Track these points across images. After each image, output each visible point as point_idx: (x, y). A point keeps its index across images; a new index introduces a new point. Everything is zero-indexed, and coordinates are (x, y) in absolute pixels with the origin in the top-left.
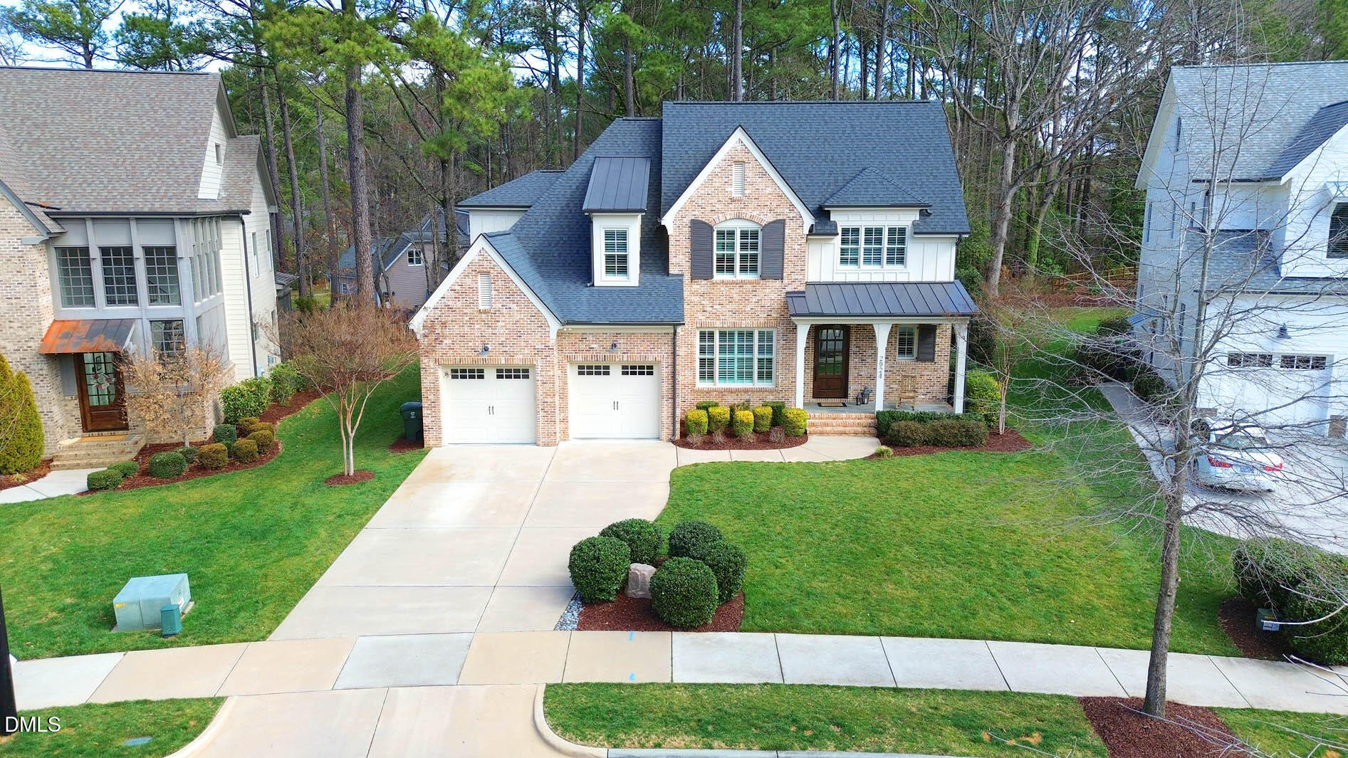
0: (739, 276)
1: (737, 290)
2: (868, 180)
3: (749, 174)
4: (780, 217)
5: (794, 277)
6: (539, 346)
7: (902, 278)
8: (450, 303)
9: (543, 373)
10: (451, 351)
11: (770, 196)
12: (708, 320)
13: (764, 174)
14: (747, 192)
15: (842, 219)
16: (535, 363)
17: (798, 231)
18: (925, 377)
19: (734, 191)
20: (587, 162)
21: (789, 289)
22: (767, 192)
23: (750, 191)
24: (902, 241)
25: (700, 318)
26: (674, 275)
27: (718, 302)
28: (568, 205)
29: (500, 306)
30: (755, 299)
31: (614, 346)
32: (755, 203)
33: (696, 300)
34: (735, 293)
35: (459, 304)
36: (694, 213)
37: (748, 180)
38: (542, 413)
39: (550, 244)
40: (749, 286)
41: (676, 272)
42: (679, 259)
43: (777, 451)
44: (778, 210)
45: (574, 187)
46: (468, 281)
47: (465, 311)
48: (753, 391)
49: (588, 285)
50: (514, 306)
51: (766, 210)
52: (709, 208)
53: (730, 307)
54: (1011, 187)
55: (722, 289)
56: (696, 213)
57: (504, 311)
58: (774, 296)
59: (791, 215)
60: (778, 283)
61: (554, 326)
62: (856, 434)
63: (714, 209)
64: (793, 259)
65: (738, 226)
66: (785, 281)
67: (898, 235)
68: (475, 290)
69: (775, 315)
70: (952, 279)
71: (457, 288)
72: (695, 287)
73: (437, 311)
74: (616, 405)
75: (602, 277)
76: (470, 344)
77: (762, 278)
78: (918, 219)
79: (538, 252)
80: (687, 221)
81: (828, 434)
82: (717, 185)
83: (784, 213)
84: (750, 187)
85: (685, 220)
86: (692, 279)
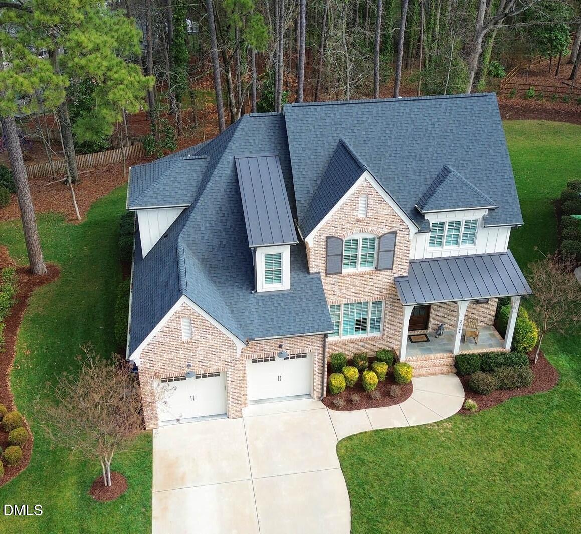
0: (361, 269)
1: (359, 278)
2: (452, 185)
3: (371, 202)
4: (393, 230)
5: (400, 267)
6: (229, 359)
7: (472, 252)
8: (161, 340)
9: (232, 375)
10: (163, 370)
11: (386, 216)
12: (337, 300)
13: (383, 201)
14: (369, 214)
15: (432, 218)
16: (226, 370)
17: (405, 238)
18: (481, 313)
19: (360, 215)
20: (228, 162)
21: (396, 275)
22: (384, 213)
23: (371, 214)
24: (474, 228)
25: (332, 298)
26: (313, 273)
27: (345, 288)
28: (220, 208)
29: (199, 337)
30: (371, 284)
31: (280, 346)
32: (375, 221)
33: (329, 288)
34: (357, 281)
35: (167, 340)
36: (329, 231)
37: (371, 206)
38: (231, 399)
39: (213, 249)
40: (368, 276)
41: (315, 271)
42: (316, 263)
43: (397, 406)
44: (392, 225)
45: (222, 190)
46: (174, 325)
47: (172, 343)
48: (367, 340)
49: (253, 292)
50: (210, 337)
51: (382, 225)
52: (340, 228)
53: (353, 290)
54: (483, 28)
55: (348, 279)
56: (331, 231)
57: (202, 340)
58: (385, 281)
59: (401, 227)
60: (389, 272)
61: (240, 346)
62: (442, 373)
63: (344, 227)
64: (401, 256)
65: (360, 236)
66: (394, 270)
67: (471, 225)
68: (179, 330)
69: (385, 293)
70: (506, 250)
71: (165, 329)
72: (328, 279)
73: (150, 346)
74: (279, 378)
75: (263, 285)
76: (177, 364)
77: (377, 269)
78: (487, 213)
79: (206, 257)
80: (324, 237)
81: (424, 375)
82: (347, 211)
83: (396, 226)
84: (372, 211)
85: (322, 237)
86: (326, 275)
